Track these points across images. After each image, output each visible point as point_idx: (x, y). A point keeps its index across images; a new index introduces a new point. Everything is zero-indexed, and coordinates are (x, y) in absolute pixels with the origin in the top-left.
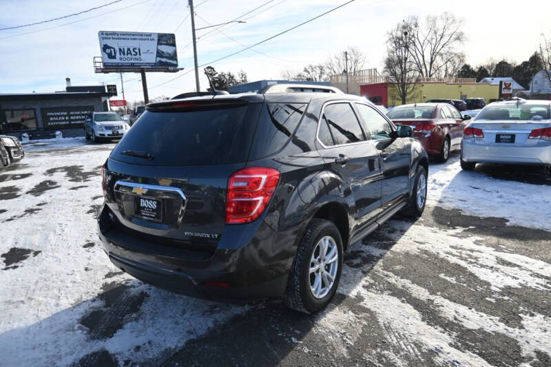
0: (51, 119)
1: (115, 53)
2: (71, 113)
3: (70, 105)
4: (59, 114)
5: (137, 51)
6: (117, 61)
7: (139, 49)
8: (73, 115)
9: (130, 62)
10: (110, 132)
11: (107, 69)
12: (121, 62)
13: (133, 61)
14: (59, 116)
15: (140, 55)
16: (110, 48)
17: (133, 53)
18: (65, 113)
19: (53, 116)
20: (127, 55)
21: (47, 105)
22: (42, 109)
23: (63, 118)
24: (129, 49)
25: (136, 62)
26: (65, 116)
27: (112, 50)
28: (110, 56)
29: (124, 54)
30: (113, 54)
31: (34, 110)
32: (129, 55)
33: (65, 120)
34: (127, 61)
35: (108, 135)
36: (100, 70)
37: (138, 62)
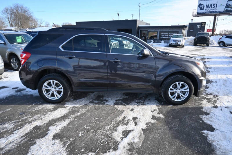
0: (162, 36)
1: (204, 7)
2: (170, 34)
3: (170, 31)
4: (165, 34)
5: (215, 5)
6: (204, 11)
7: (217, 4)
8: (170, 35)
9: (210, 11)
10: (175, 43)
11: (199, 15)
12: (206, 11)
13: (211, 11)
14: (165, 35)
15: (216, 7)
16: (202, 5)
17: (213, 6)
18: (167, 34)
19: (163, 35)
20: (210, 8)
21: (162, 30)
22: (160, 32)
23: (166, 36)
24: (211, 5)
25: (213, 11)
26: (167, 35)
27: (203, 6)
28: (201, 9)
29: (208, 8)
30: (203, 8)
31: (157, 32)
32: (211, 8)
33: (167, 37)
34: (208, 11)
35: (174, 44)
36: (195, 16)
37: (215, 11)
